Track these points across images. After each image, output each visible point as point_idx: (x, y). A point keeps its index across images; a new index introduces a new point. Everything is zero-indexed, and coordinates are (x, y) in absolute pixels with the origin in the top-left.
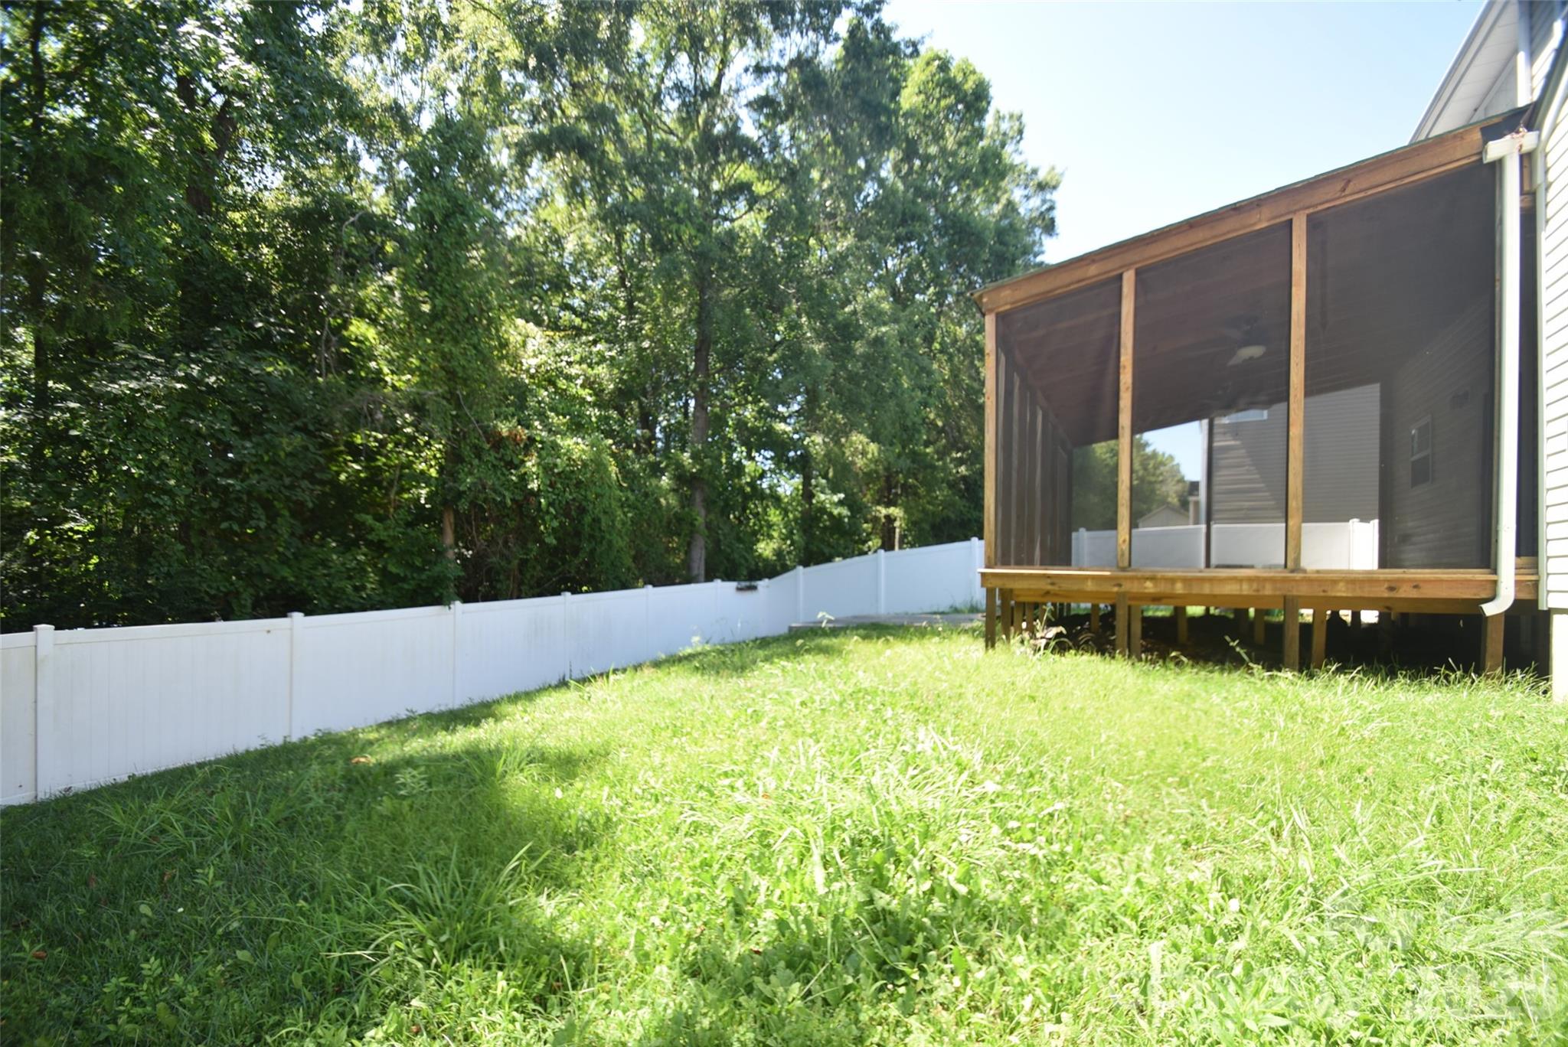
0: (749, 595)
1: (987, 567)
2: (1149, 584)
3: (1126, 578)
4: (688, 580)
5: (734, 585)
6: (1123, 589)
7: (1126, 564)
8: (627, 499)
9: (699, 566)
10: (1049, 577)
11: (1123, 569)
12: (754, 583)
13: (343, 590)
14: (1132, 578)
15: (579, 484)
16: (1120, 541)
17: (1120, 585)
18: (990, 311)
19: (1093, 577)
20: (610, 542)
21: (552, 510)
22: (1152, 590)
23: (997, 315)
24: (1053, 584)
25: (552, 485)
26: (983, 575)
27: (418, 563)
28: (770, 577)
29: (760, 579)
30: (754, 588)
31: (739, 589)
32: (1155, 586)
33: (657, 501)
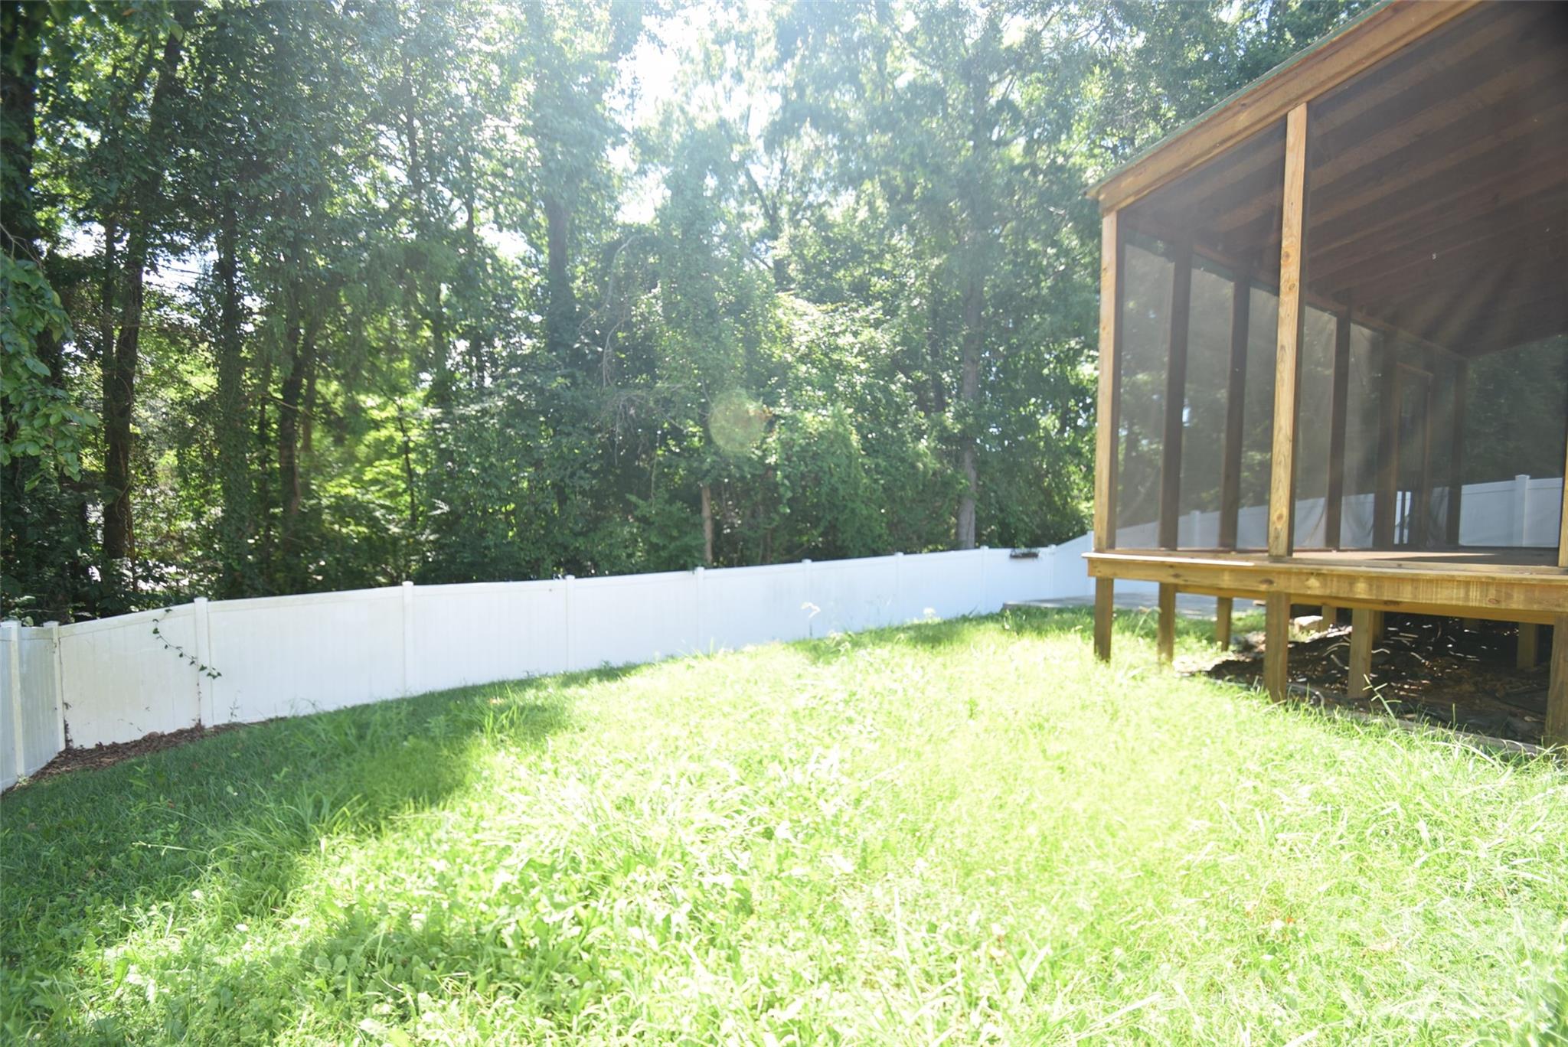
0: (1028, 563)
1: (1098, 551)
2: (1313, 582)
3: (1279, 572)
4: (956, 546)
5: (1007, 552)
6: (1274, 588)
7: (1282, 549)
8: (877, 465)
9: (968, 532)
10: (1171, 566)
11: (1277, 559)
12: (1034, 550)
13: (618, 557)
14: (1288, 573)
15: (815, 455)
16: (1274, 517)
17: (1270, 582)
18: (1109, 210)
19: (1234, 570)
20: (853, 511)
21: (786, 482)
22: (1317, 592)
23: (1119, 213)
24: (1176, 576)
25: (788, 459)
26: (1091, 561)
27: (675, 533)
28: (1057, 544)
29: (1045, 546)
30: (1035, 555)
31: (1013, 557)
32: (1324, 585)
33: (913, 466)
